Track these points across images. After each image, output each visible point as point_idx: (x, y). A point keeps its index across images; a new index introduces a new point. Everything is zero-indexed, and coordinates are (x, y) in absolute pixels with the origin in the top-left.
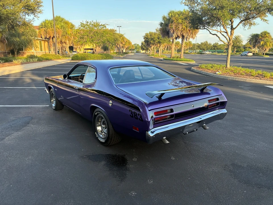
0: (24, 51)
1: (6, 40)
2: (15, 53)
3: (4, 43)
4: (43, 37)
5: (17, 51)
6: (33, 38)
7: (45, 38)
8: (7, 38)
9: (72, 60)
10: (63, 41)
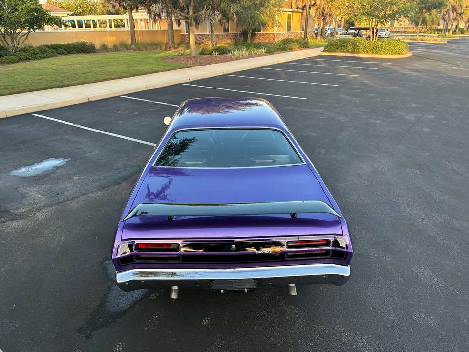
0: (262, 32)
1: (235, 16)
2: (248, 35)
3: (233, 20)
4: (294, 6)
5: (251, 32)
6: (277, 9)
7: (297, 8)
8: (237, 13)
9: (325, 51)
10: (327, 11)
